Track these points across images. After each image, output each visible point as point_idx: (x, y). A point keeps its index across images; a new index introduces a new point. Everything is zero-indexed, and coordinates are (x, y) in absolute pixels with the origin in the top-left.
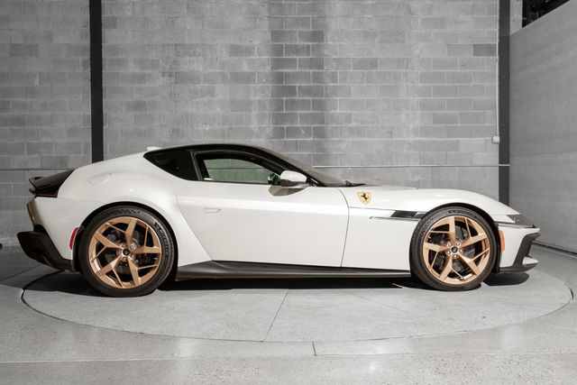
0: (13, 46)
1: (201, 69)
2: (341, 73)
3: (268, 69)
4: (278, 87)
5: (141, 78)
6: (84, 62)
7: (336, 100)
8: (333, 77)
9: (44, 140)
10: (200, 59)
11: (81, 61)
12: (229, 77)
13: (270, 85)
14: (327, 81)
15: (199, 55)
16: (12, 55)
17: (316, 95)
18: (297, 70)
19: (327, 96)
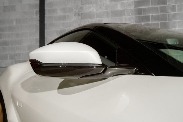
0: (5, 7)
1: (95, 11)
2: (178, 6)
3: (133, 7)
4: (139, 17)
5: (64, 18)
6: (36, 12)
7: (176, 22)
8: (173, 8)
9: (17, 52)
10: (94, 4)
11: (35, 12)
12: (110, 14)
13: (134, 16)
14: (170, 10)
15: (94, 3)
16: (4, 11)
17: (162, 20)
18: (150, 6)
19: (169, 20)
